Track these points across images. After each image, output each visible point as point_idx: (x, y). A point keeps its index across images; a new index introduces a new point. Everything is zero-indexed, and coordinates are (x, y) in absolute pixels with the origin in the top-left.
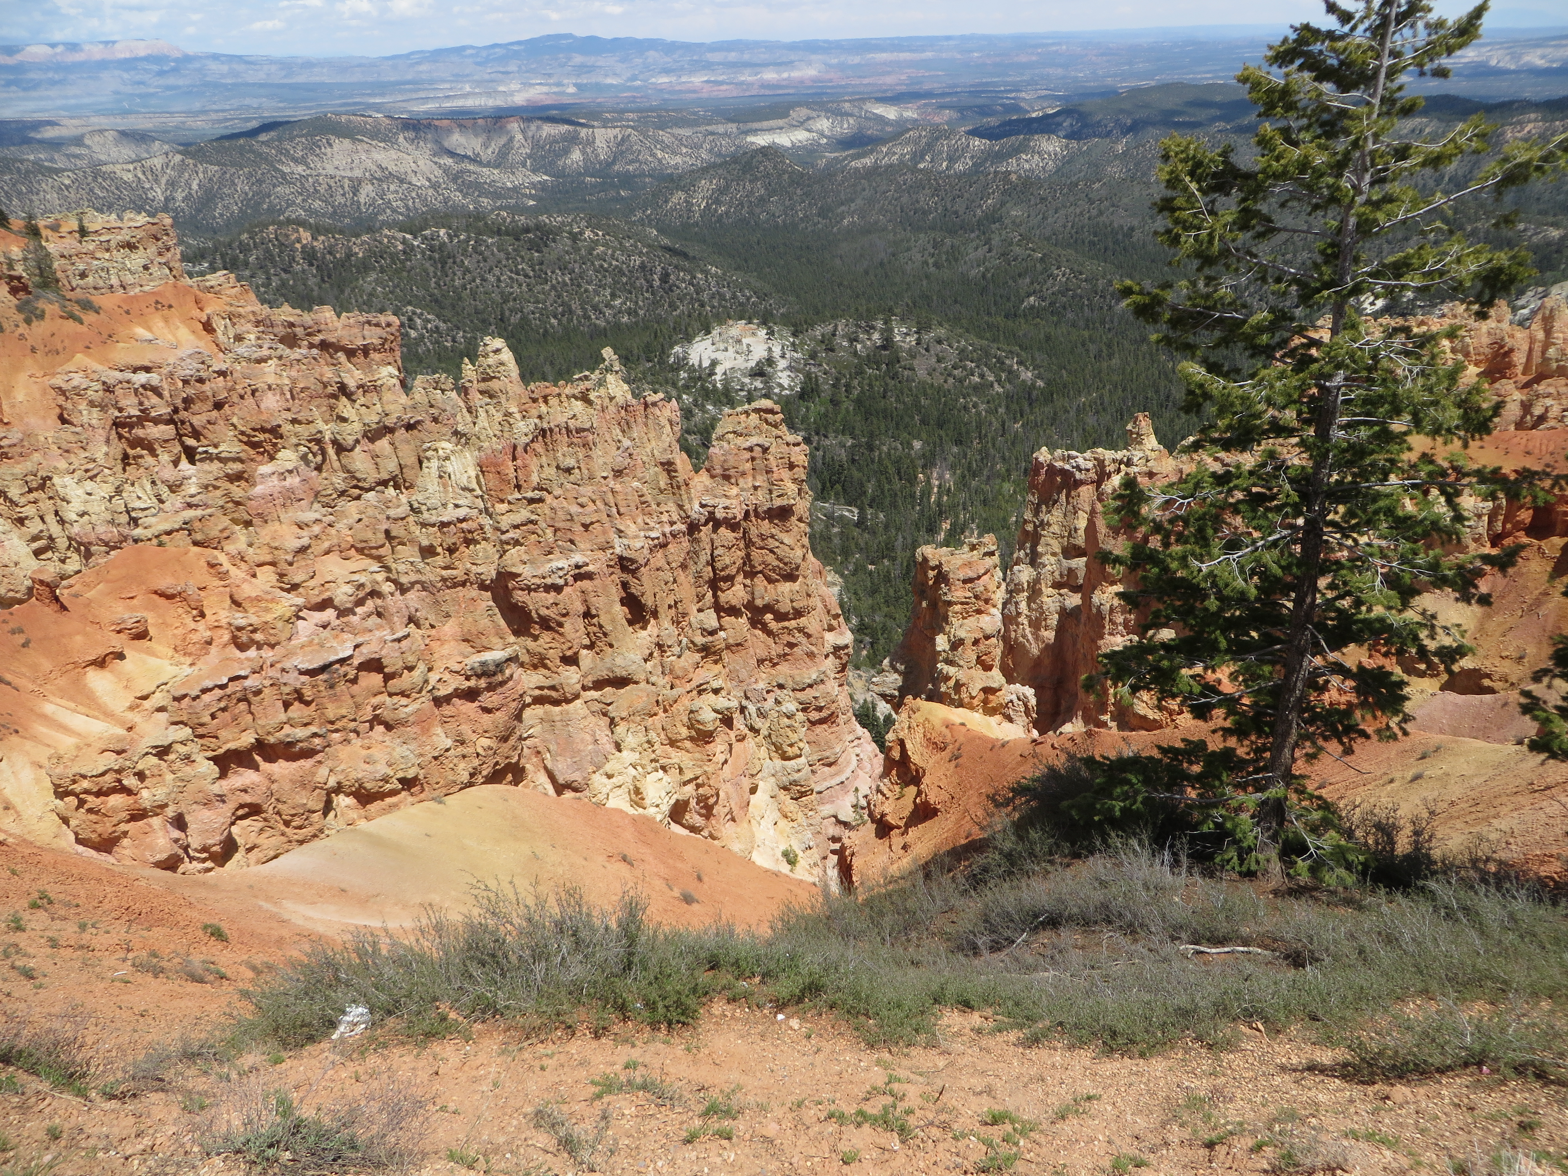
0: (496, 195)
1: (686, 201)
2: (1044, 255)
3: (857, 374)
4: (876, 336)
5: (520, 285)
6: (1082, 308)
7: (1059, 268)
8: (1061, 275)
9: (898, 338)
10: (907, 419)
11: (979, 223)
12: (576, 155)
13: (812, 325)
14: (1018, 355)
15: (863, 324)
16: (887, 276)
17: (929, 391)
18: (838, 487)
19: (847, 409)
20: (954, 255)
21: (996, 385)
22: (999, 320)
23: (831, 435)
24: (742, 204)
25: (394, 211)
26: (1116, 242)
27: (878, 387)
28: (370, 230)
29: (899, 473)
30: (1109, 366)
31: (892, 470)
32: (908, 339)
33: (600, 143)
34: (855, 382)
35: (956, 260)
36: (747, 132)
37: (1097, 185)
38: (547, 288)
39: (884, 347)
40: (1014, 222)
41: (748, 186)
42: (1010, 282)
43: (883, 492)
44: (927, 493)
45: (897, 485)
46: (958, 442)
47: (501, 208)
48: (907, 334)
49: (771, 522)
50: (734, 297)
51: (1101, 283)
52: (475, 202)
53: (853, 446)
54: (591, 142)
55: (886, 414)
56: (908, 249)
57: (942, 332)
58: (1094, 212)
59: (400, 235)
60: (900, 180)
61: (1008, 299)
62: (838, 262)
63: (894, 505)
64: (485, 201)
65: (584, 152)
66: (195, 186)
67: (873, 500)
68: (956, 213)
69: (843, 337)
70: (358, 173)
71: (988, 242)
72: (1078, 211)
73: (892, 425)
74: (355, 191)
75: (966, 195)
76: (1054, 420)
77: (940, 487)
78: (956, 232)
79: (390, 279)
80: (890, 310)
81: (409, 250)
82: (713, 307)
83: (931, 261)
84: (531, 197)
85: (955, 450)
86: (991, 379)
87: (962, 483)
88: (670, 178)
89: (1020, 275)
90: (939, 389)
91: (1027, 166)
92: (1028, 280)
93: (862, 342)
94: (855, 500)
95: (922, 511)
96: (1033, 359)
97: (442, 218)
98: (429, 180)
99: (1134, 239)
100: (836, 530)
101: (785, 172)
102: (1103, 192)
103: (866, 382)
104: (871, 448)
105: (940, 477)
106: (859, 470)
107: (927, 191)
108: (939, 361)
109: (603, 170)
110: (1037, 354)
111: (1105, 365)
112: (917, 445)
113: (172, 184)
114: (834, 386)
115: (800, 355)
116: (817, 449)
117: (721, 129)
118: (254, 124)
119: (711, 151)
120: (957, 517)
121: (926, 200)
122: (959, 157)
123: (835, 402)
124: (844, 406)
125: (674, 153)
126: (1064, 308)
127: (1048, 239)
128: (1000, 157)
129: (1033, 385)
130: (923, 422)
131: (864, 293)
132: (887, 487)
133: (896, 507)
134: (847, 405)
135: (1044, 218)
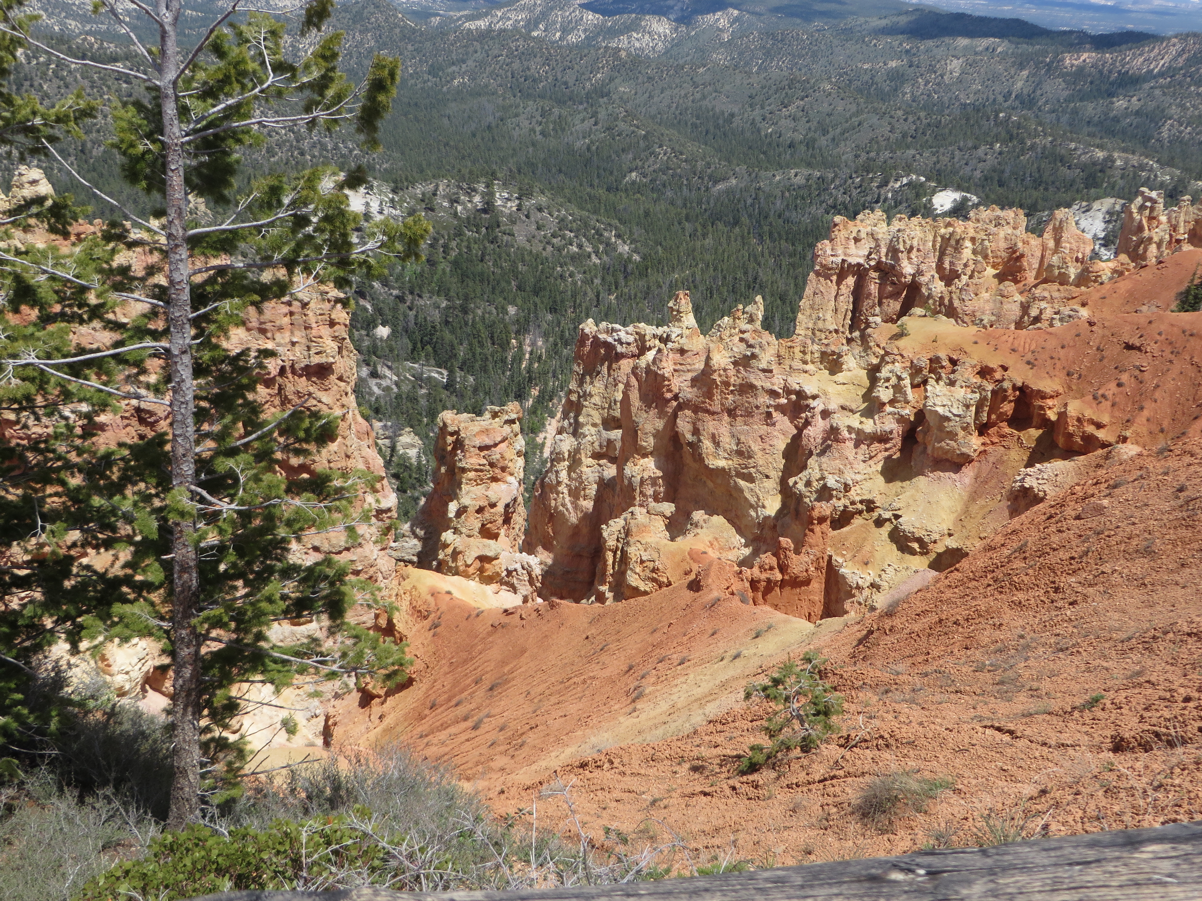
0: (85, 18)
2: (648, 133)
3: (456, 235)
4: (477, 199)
6: (680, 188)
7: (661, 146)
8: (662, 153)
9: (499, 203)
10: (503, 284)
11: (588, 96)
13: (413, 183)
14: (616, 228)
15: (465, 186)
16: (494, 140)
17: (527, 258)
18: (429, 348)
19: (443, 270)
20: (561, 125)
21: (593, 256)
22: (601, 192)
23: (426, 295)
24: (350, 54)
26: (717, 127)
27: (476, 250)
29: (492, 338)
30: (702, 246)
31: (484, 334)
32: (509, 204)
34: (453, 244)
35: (563, 130)
37: (701, 70)
39: (485, 211)
40: (621, 98)
41: (358, 37)
42: (614, 156)
43: (474, 355)
44: (517, 359)
45: (489, 349)
46: (553, 310)
47: (88, 33)
48: (508, 199)
51: (700, 165)
53: (448, 308)
55: (483, 278)
56: (517, 115)
57: (543, 200)
58: (698, 96)
60: (513, 45)
61: (611, 173)
62: (445, 121)
63: (484, 369)
64: (72, 24)
67: (464, 363)
68: (566, 83)
69: (444, 197)
71: (595, 115)
72: (683, 93)
73: (488, 289)
75: (576, 67)
76: (647, 294)
77: (531, 353)
78: (565, 103)
80: (493, 174)
82: (314, 156)
83: (538, 129)
85: (549, 317)
86: (589, 249)
87: (554, 351)
89: (623, 150)
90: (537, 256)
91: (637, 45)
92: (630, 156)
93: (463, 204)
94: (446, 362)
95: (512, 376)
96: (631, 233)
99: (734, 125)
100: (423, 391)
102: (708, 78)
103: (465, 244)
104: (465, 310)
105: (533, 344)
106: (453, 332)
107: (538, 59)
108: (538, 228)
110: (635, 229)
111: (699, 244)
112: (512, 310)
114: (431, 246)
115: (398, 212)
116: (411, 309)
120: (546, 384)
121: (537, 68)
122: (573, 29)
123: (431, 262)
124: (441, 267)
126: (664, 186)
127: (653, 118)
128: (613, 33)
129: (629, 259)
130: (519, 288)
131: (470, 155)
132: (479, 350)
133: (486, 371)
134: (444, 266)
135: (651, 97)
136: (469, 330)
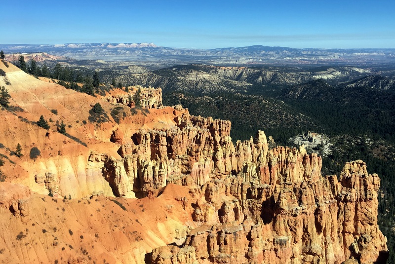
1: (293, 94)
12: (260, 78)
25: (207, 91)
28: (201, 96)
33: (268, 75)
36: (313, 75)
38: (250, 116)
52: (230, 90)
54: (265, 75)
65: (263, 78)
66: (154, 81)
70: (198, 80)
81: (211, 102)
101: (325, 87)
109: (268, 83)
113: (149, 80)
117: (305, 73)
118: (172, 66)
125: (290, 79)
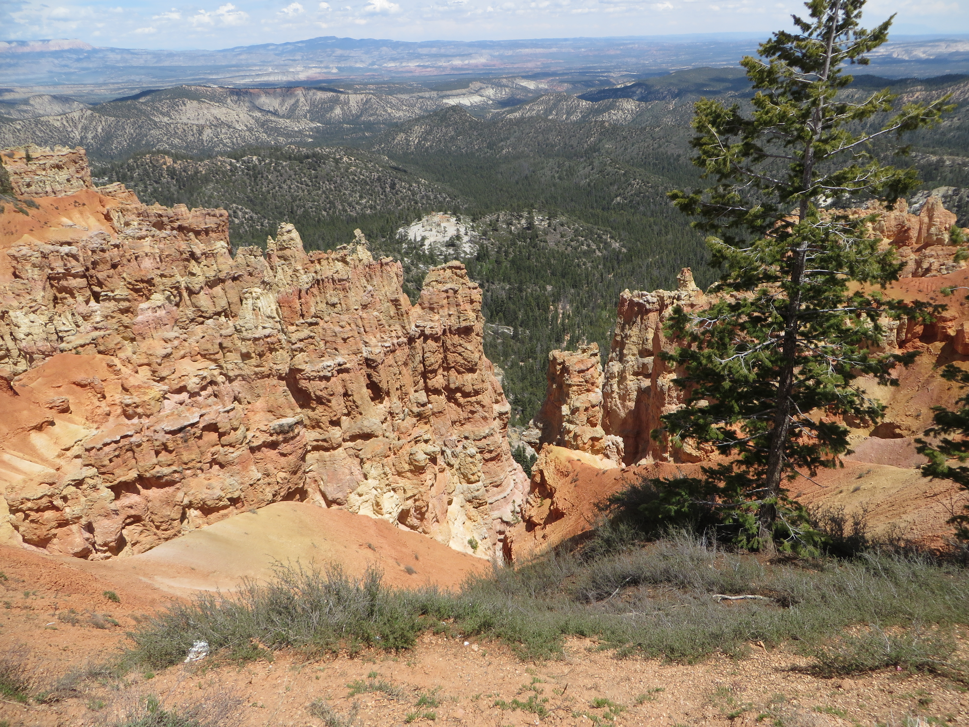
0: (288, 135)
1: (406, 139)
2: (626, 172)
3: (512, 244)
4: (523, 221)
5: (303, 191)
6: (649, 204)
7: (635, 179)
8: (636, 184)
9: (537, 223)
10: (543, 272)
11: (586, 152)
12: (338, 111)
13: (484, 215)
14: (610, 233)
15: (515, 214)
16: (530, 185)
17: (556, 255)
18: (501, 314)
19: (506, 267)
20: (571, 172)
21: (597, 251)
22: (599, 211)
23: (496, 282)
24: (440, 141)
25: (225, 145)
26: (669, 164)
27: (525, 253)
28: (210, 157)
29: (538, 306)
30: (666, 240)
31: (534, 304)
32: (543, 223)
33: (352, 103)
34: (511, 250)
35: (572, 175)
36: (443, 97)
37: (657, 129)
38: (320, 192)
39: (528, 228)
40: (607, 152)
41: (444, 130)
42: (605, 188)
43: (528, 317)
44: (555, 318)
45: (537, 313)
46: (574, 286)
47: (291, 143)
48: (542, 220)
49: (459, 336)
50: (436, 197)
51: (661, 189)
52: (275, 139)
53: (510, 289)
54: (347, 103)
55: (530, 269)
56: (543, 168)
57: (564, 219)
58: (656, 146)
59: (228, 160)
60: (538, 126)
61: (604, 199)
62: (499, 176)
63: (535, 325)
64: (281, 139)
65: (342, 109)
66: (100, 130)
67: (522, 322)
68: (572, 146)
69: (503, 222)
70: (202, 122)
71: (591, 163)
72: (646, 145)
73: (534, 276)
74: (200, 133)
75: (578, 135)
76: (632, 273)
77: (563, 314)
78: (572, 158)
79: (222, 187)
80: (532, 205)
81: (234, 169)
82: (423, 204)
83: (557, 175)
84: (310, 136)
85: (572, 291)
86: (594, 247)
87: (577, 311)
88: (396, 125)
89: (611, 184)
90: (563, 253)
91: (615, 118)
92: (616, 187)
93: (515, 225)
94: (511, 322)
95: (553, 328)
96: (620, 235)
97: (255, 150)
98: (246, 126)
99: (681, 162)
100: (500, 341)
101: (466, 121)
102: (661, 133)
103: (518, 249)
104: (520, 290)
105: (564, 308)
106: (514, 304)
107: (554, 133)
108: (562, 237)
109: (355, 120)
110: (622, 232)
111: (663, 239)
112: (549, 288)
113: (85, 129)
114: (497, 252)
115: (476, 233)
116: (488, 291)
117: (427, 95)
118: (137, 92)
119: (421, 108)
120: (574, 332)
121: (553, 138)
122: (573, 112)
123: (498, 262)
124: (504, 264)
125: (399, 110)
126: (638, 204)
127: (628, 162)
128: (599, 112)
129: (620, 251)
130: (553, 274)
131: (516, 195)
132: (531, 314)
133: (536, 327)
134: (506, 264)
135: (626, 149)
136: (524, 302)
